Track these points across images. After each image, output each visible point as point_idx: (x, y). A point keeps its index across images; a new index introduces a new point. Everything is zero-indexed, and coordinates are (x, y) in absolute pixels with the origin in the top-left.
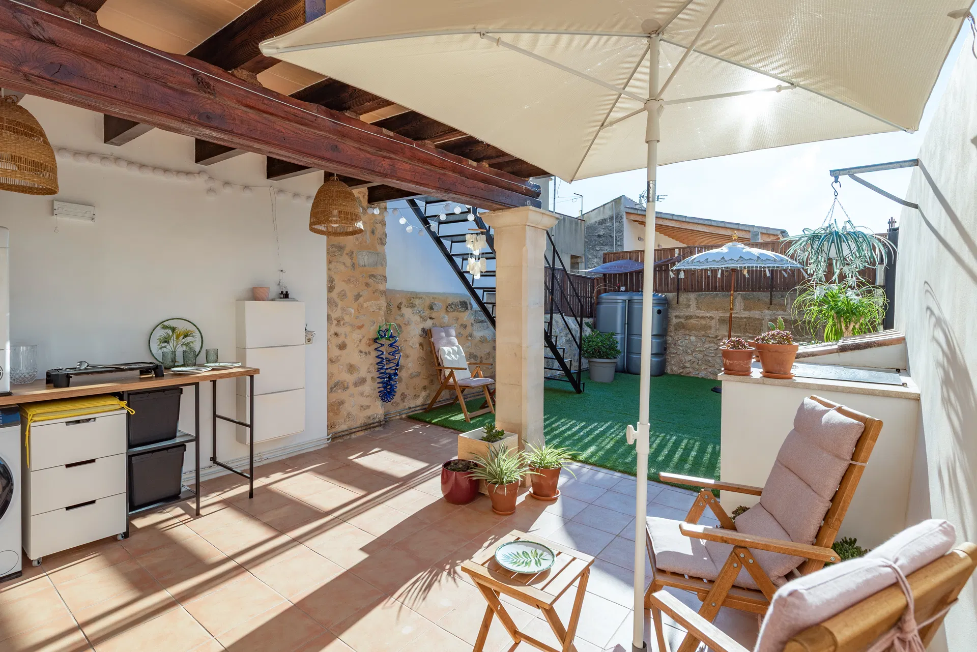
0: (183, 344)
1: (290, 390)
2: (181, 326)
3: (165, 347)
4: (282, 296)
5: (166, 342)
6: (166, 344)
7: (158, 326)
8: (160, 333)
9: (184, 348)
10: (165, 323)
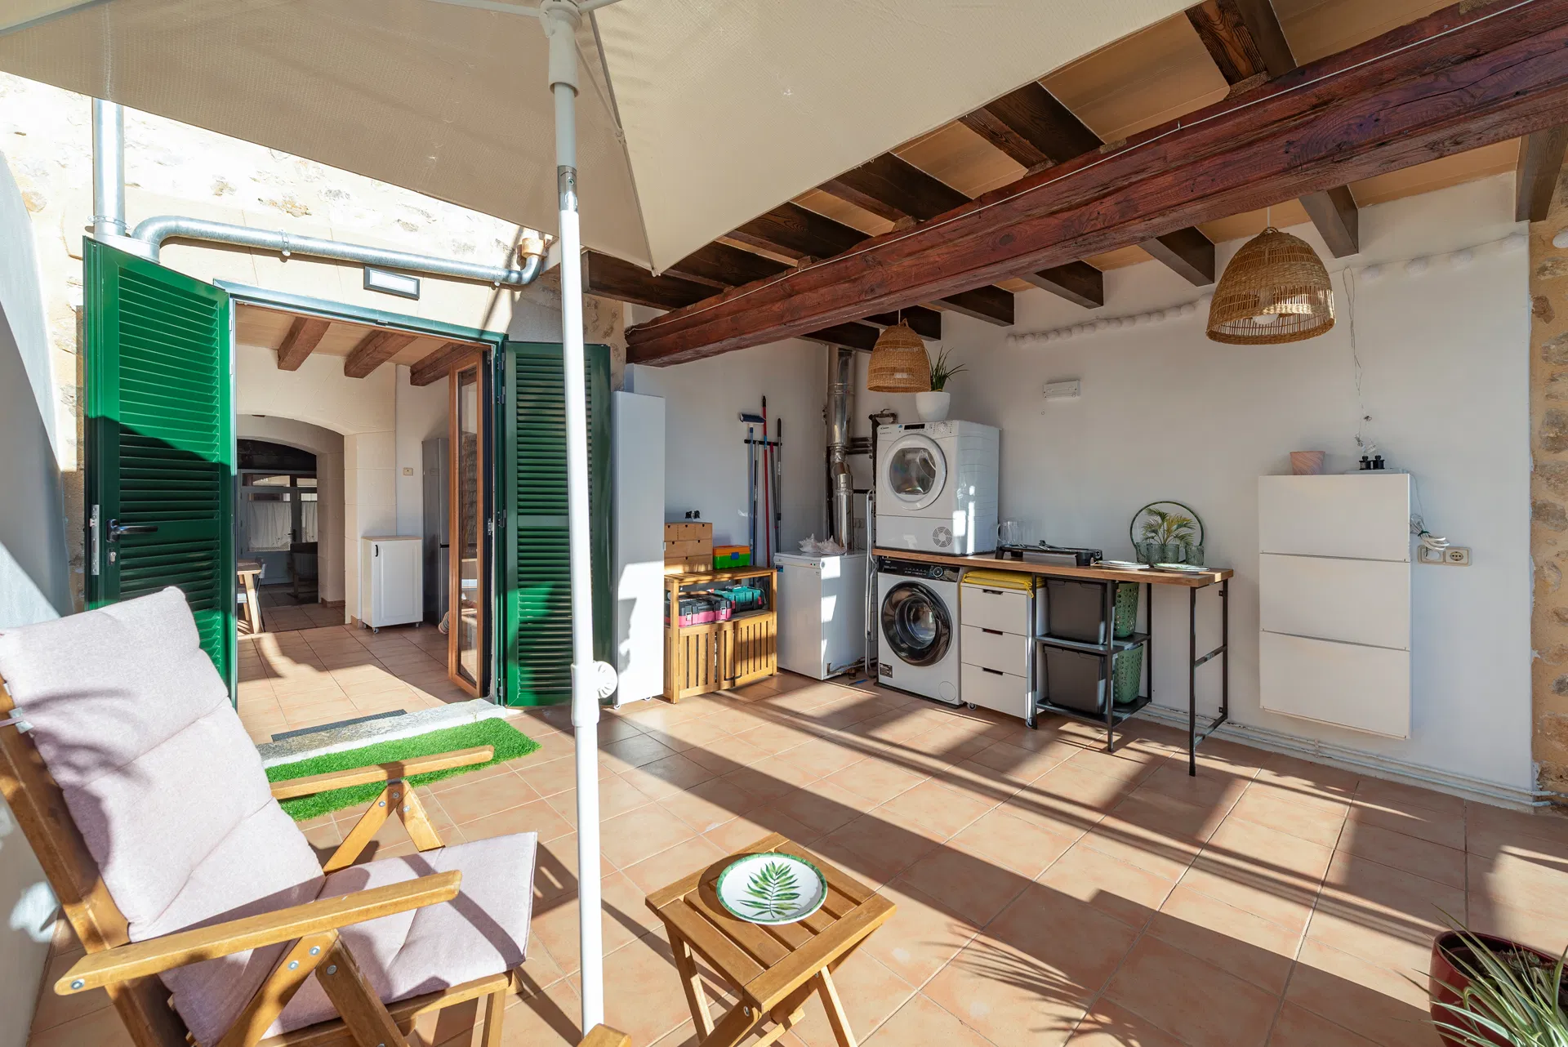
0: (1176, 537)
1: (1368, 645)
2: (1172, 511)
3: (1153, 538)
4: (1364, 465)
5: (1154, 531)
6: (1153, 534)
7: (1141, 510)
8: (1145, 518)
9: (1178, 542)
10: (1150, 507)
